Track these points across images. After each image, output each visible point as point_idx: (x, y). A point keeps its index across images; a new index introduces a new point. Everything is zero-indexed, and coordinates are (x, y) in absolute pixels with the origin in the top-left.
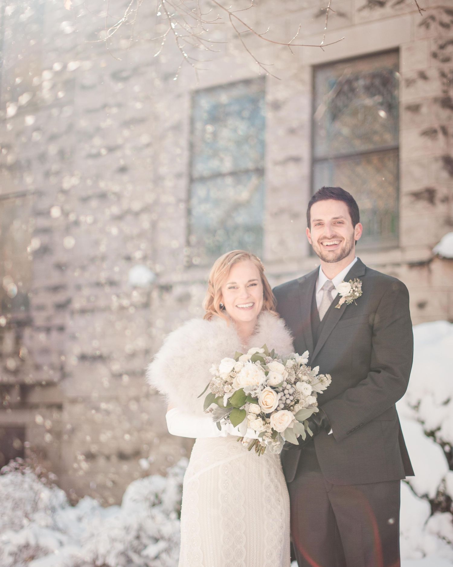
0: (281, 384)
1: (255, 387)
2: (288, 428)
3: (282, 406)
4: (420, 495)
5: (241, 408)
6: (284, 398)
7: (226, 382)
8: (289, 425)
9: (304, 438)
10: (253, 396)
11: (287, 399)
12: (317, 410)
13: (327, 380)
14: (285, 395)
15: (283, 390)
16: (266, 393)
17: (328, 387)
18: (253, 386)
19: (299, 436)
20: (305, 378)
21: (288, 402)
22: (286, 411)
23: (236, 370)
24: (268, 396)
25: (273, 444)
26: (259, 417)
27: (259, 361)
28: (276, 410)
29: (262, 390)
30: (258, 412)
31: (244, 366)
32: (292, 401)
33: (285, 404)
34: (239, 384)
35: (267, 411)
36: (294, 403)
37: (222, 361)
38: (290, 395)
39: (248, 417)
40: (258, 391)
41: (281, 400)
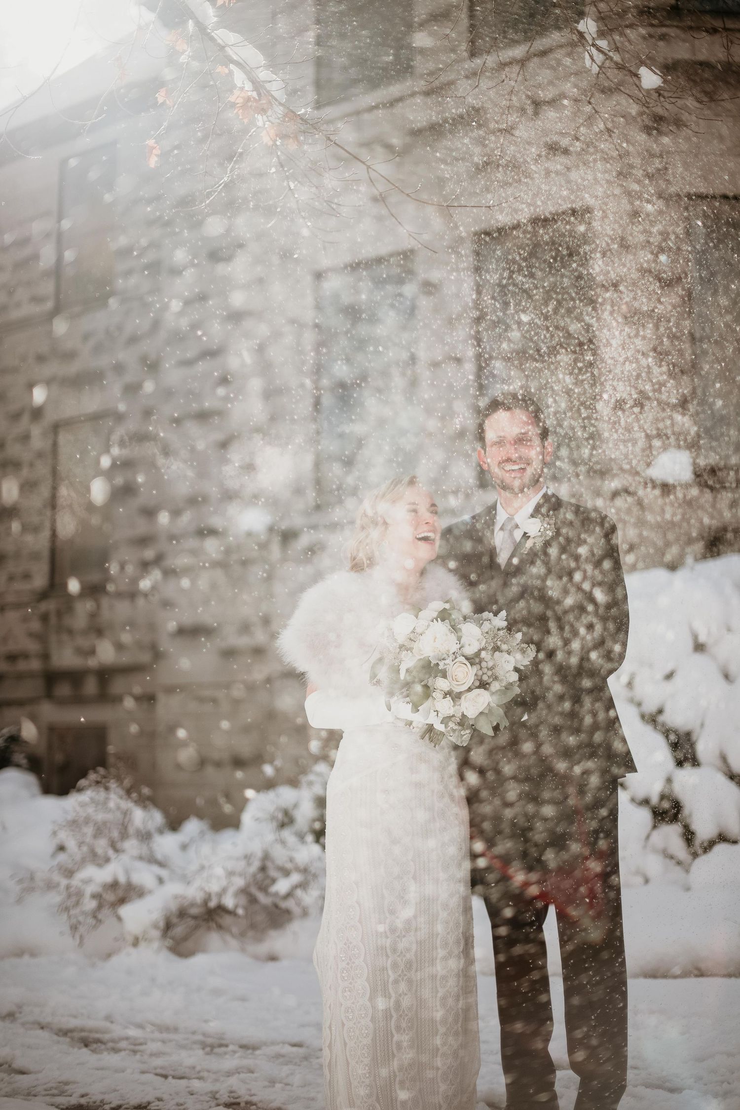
0: (478, 654)
1: (445, 656)
2: (481, 713)
3: (477, 684)
4: (637, 801)
5: (423, 683)
6: (480, 673)
7: (403, 646)
8: (485, 709)
10: (441, 667)
11: (483, 674)
12: (518, 691)
14: (481, 669)
15: (480, 663)
16: (458, 664)
18: (443, 654)
19: (495, 724)
20: (504, 647)
21: (485, 678)
22: (481, 691)
23: (419, 630)
24: (460, 669)
25: (463, 733)
26: (448, 696)
27: (447, 622)
28: (470, 690)
29: (453, 661)
30: (447, 689)
31: (428, 626)
32: (489, 677)
33: (481, 681)
34: (420, 650)
35: (457, 689)
36: (491, 679)
38: (488, 669)
39: (434, 694)
40: (446, 662)
41: (476, 675)
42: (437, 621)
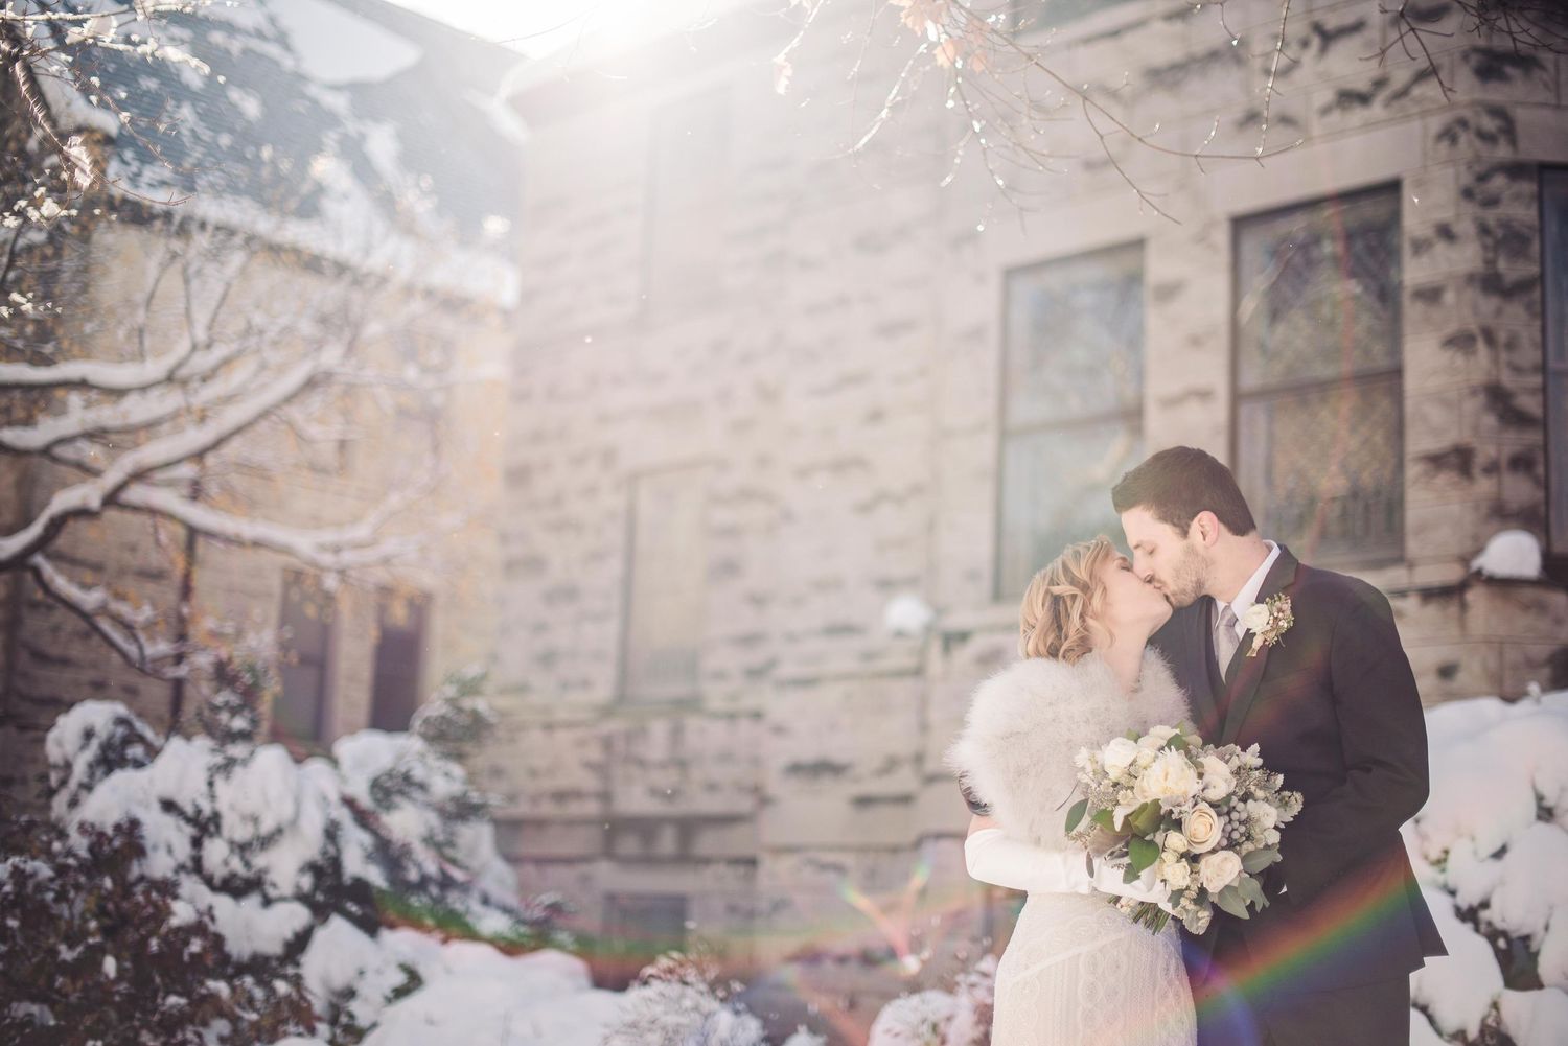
0: (1229, 797)
1: (1182, 800)
2: (1228, 886)
3: (1225, 843)
5: (1147, 838)
6: (1229, 828)
7: (1116, 784)
8: (1233, 881)
9: (1258, 908)
10: (1174, 817)
11: (1233, 830)
12: (1279, 858)
13: (1297, 802)
14: (1231, 821)
15: (1228, 813)
16: (1197, 814)
17: (1295, 817)
18: (1178, 797)
19: (1248, 902)
20: (1260, 794)
21: (1236, 835)
22: (1231, 853)
23: (1142, 762)
24: (1201, 819)
25: (1200, 915)
26: (1184, 860)
27: (1183, 751)
28: (1214, 851)
29: (1193, 807)
30: (1182, 848)
31: (1156, 757)
32: (1241, 835)
34: (1143, 791)
35: (1197, 850)
36: (1244, 838)
37: (1112, 742)
38: (1241, 823)
39: (1164, 855)
40: (1184, 808)
41: (1223, 830)
42: (1170, 750)
